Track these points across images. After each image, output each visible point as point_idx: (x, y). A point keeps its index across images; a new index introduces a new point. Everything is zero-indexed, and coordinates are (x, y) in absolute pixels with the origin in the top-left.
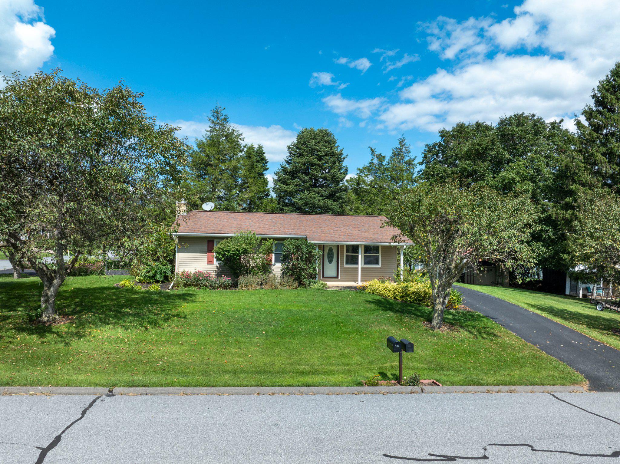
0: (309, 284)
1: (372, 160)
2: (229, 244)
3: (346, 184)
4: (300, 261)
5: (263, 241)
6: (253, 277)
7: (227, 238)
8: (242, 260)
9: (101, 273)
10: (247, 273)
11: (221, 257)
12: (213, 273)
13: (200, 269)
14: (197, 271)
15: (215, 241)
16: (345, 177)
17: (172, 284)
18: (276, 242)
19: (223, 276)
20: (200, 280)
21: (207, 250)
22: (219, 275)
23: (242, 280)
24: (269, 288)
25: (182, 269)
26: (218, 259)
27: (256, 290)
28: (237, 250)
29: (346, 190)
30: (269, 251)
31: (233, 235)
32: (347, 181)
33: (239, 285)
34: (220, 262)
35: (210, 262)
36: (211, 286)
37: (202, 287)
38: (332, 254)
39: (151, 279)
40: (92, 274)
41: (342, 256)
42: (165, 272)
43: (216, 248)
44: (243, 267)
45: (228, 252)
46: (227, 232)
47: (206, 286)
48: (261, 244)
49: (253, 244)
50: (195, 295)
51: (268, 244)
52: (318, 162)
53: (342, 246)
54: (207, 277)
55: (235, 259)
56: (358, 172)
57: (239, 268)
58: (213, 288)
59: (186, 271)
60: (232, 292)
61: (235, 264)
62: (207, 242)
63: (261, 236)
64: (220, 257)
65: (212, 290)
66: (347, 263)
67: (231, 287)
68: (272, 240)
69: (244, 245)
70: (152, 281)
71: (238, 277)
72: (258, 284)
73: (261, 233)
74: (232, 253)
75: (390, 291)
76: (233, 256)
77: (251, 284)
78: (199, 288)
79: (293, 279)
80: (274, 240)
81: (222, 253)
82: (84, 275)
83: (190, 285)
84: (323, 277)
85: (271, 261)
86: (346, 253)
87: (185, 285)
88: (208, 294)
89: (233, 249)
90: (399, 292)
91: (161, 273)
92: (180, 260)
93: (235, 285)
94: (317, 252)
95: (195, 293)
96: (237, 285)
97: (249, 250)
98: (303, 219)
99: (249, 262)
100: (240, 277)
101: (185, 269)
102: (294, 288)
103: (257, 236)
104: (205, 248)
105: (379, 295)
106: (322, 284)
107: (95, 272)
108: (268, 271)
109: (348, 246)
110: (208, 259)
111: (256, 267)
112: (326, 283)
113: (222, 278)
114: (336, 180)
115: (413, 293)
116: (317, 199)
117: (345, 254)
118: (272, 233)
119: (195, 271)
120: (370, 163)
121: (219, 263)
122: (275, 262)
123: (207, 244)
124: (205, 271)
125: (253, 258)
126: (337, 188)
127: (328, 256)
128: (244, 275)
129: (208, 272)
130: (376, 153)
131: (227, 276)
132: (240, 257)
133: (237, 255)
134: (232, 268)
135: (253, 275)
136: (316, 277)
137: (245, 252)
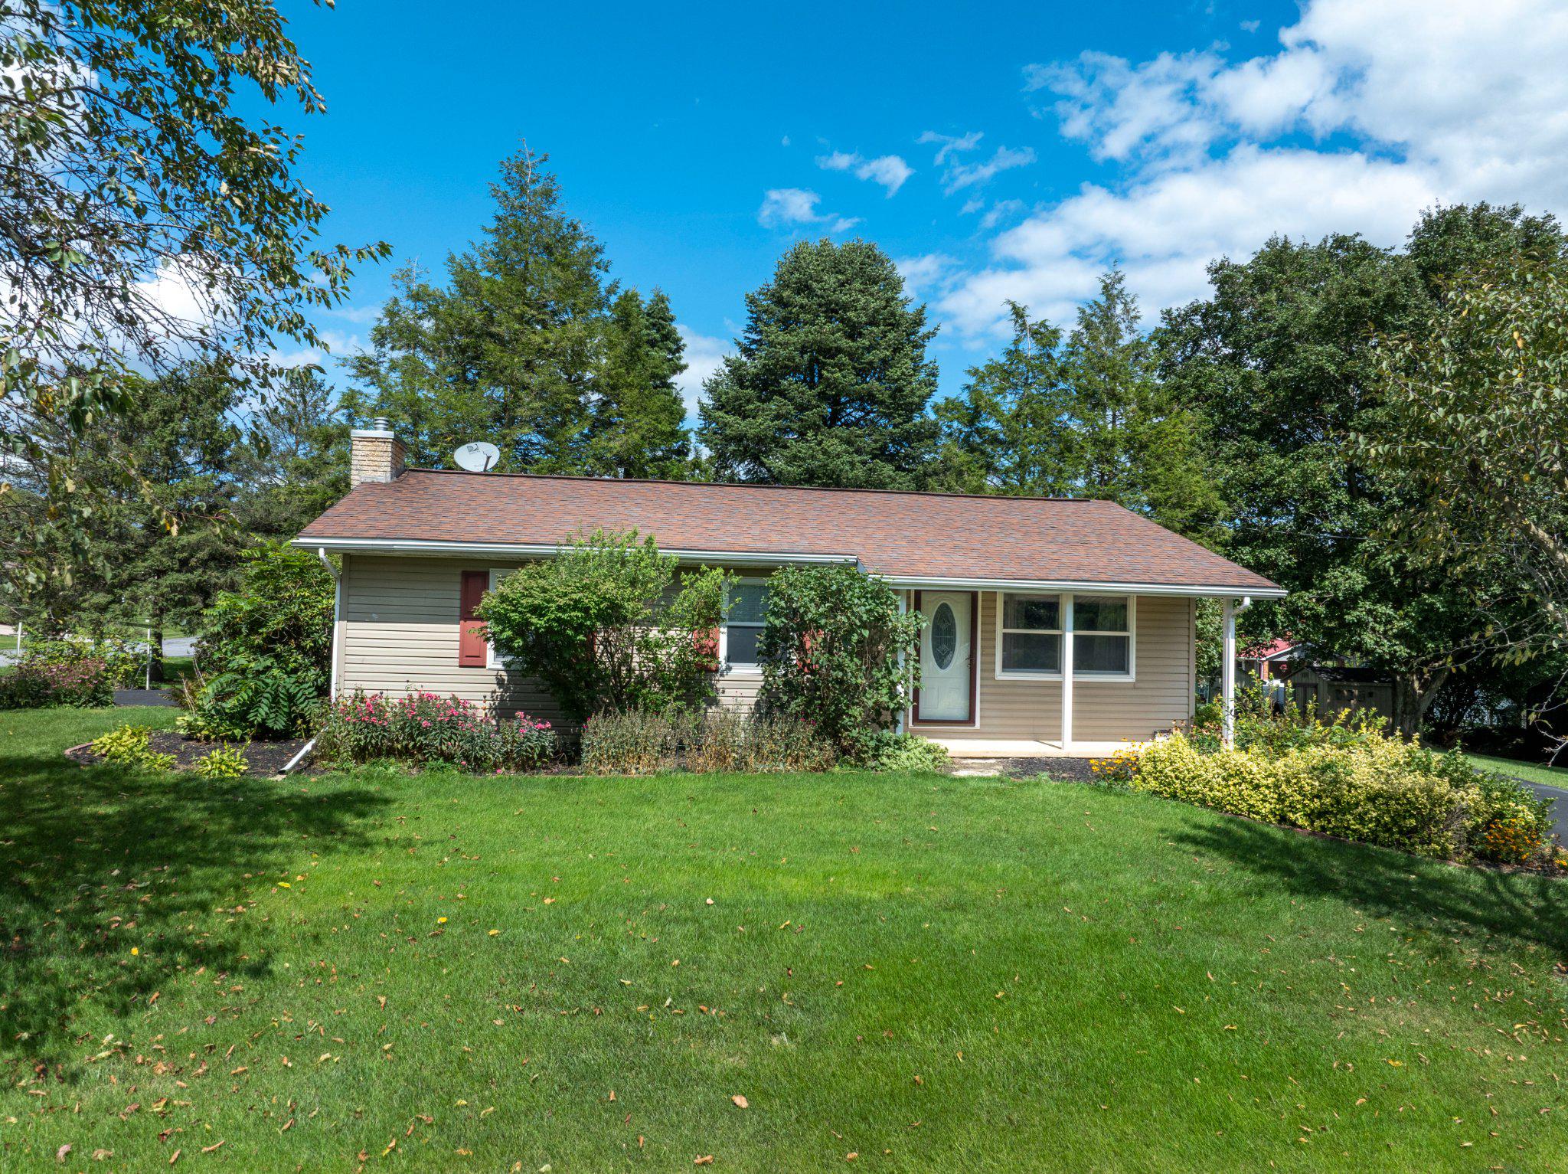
0: (877, 748)
1: (1017, 342)
2: (542, 582)
3: (932, 416)
4: (841, 657)
5: (683, 576)
6: (643, 719)
7: (539, 560)
8: (599, 649)
9: (95, 698)
10: (619, 701)
11: (508, 633)
12: (480, 704)
13: (427, 686)
14: (416, 695)
15: (495, 575)
16: (929, 395)
17: (308, 747)
18: (736, 580)
19: (520, 714)
20: (424, 732)
21: (457, 612)
22: (503, 711)
23: (598, 731)
24: (711, 769)
25: (352, 685)
26: (503, 647)
27: (659, 775)
28: (576, 605)
29: (931, 434)
30: (708, 616)
31: (565, 549)
32: (936, 409)
33: (587, 757)
34: (508, 659)
35: (471, 660)
36: (467, 758)
37: (431, 763)
38: (951, 631)
39: (237, 725)
40: (60, 703)
41: (990, 637)
42: (291, 698)
43: (489, 600)
44: (602, 677)
45: (541, 616)
46: (542, 540)
47: (449, 758)
48: (675, 587)
49: (644, 584)
50: (387, 802)
51: (705, 584)
52: (845, 343)
53: (990, 595)
54: (454, 718)
55: (570, 642)
56: (972, 381)
57: (588, 685)
58: (477, 764)
59: (368, 694)
60: (553, 786)
61: (569, 666)
62: (459, 579)
63: (675, 555)
64: (505, 635)
65: (471, 776)
66: (1007, 666)
67: (553, 761)
68: (720, 570)
69: (609, 585)
70: (238, 732)
71: (582, 718)
72: (664, 750)
73: (675, 544)
74: (558, 620)
75: (1257, 787)
76: (562, 633)
77: (634, 749)
78: (420, 764)
79: (810, 730)
80: (727, 570)
81: (515, 616)
82: (27, 705)
83: (378, 752)
84: (917, 720)
85: (714, 655)
86: (1005, 627)
87: (361, 753)
88: (448, 794)
89: (562, 602)
90: (1301, 791)
91: (275, 699)
92: (350, 650)
93: (569, 754)
94: (900, 617)
95: (389, 793)
96: (578, 752)
97: (629, 605)
98: (825, 502)
99: (626, 659)
100: (591, 723)
101: (365, 685)
102: (815, 769)
103: (661, 553)
104: (454, 598)
105: (1203, 802)
106: (929, 751)
107: (70, 693)
108: (702, 693)
109: (1010, 598)
110: (462, 649)
111: (654, 677)
112: (943, 743)
113: (515, 724)
114: (904, 404)
115: (1372, 799)
116: (846, 458)
117: (1000, 630)
118: (717, 545)
119: (405, 694)
120: (1009, 353)
121: (504, 664)
122: (729, 659)
123: (458, 587)
124: (448, 695)
125: (646, 645)
126: (907, 426)
127: (934, 639)
128: (607, 712)
129: (461, 696)
130: (1029, 321)
131: (535, 714)
132: (591, 632)
133: (579, 628)
134: (558, 684)
135: (646, 710)
136: (895, 722)
137: (613, 615)
